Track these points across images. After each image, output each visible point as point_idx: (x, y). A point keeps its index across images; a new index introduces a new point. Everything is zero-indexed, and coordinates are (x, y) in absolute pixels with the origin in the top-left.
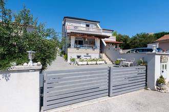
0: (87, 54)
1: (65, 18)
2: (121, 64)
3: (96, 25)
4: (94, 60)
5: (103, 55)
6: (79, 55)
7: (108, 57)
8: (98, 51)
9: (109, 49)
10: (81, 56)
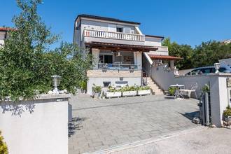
0: (121, 79)
1: (80, 16)
2: (178, 93)
3: (135, 29)
4: (132, 89)
5: (149, 80)
6: (107, 80)
8: (138, 73)
9: (157, 69)
10: (110, 82)
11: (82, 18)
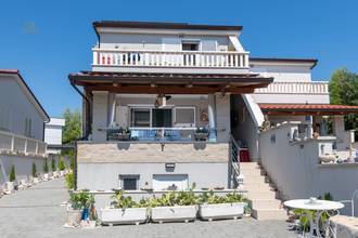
0: (170, 167)
1: (96, 25)
3: (228, 42)
6: (129, 171)
7: (270, 180)
10: (138, 176)
11: (100, 30)
